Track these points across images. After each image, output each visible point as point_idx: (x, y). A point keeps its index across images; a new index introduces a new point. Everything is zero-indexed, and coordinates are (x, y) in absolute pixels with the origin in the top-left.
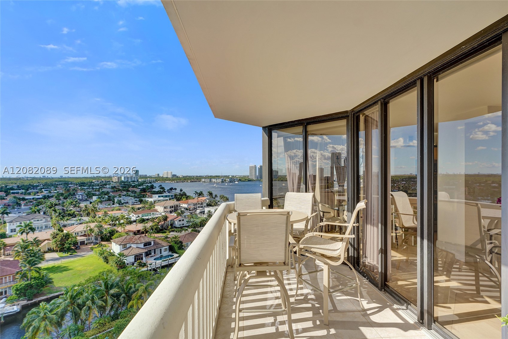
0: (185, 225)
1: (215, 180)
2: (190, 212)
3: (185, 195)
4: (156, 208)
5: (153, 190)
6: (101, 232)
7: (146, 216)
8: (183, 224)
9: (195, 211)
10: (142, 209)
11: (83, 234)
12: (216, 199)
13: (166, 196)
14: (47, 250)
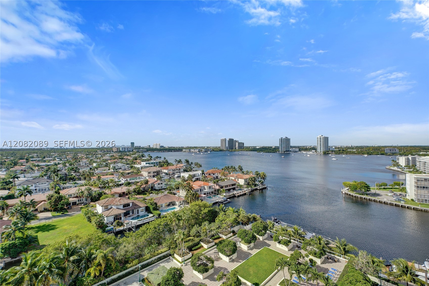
0: (163, 188)
1: (193, 150)
2: (169, 176)
3: (167, 162)
4: (142, 173)
5: (143, 158)
6: (90, 194)
7: (133, 180)
8: (162, 187)
9: (174, 176)
10: (131, 174)
11: (75, 196)
12: (192, 165)
13: (152, 163)
14: (43, 209)
